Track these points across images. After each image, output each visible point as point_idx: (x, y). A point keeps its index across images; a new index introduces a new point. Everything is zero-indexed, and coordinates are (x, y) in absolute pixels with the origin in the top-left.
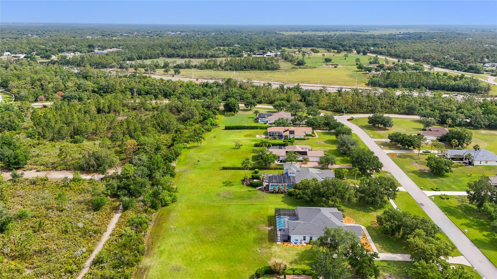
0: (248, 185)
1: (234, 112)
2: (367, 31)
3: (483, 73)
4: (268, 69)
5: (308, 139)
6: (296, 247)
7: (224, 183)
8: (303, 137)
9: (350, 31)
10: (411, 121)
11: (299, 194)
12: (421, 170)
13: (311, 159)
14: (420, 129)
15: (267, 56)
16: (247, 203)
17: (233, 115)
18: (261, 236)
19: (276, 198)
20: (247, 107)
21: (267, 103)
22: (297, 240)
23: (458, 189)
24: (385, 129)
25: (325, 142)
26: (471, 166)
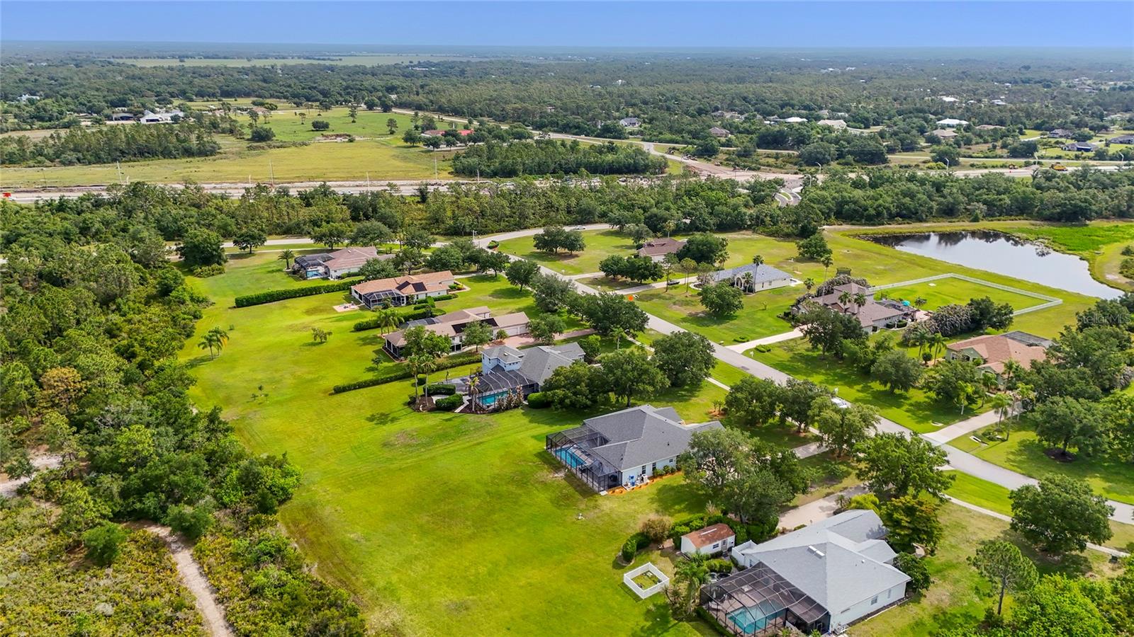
0: (432, 410)
1: (220, 264)
2: (338, 58)
3: (628, 138)
4: (188, 153)
5: (456, 296)
6: (639, 490)
7: (371, 419)
8: (444, 294)
9: (299, 58)
10: (598, 234)
11: (566, 397)
12: (691, 315)
13: (508, 332)
14: (630, 247)
15: (147, 121)
16: (468, 444)
17: (221, 272)
18: (561, 492)
19: (512, 419)
20: (244, 248)
21: (277, 234)
22: (632, 478)
23: (767, 332)
24: (571, 256)
25: (492, 295)
26: (752, 295)
